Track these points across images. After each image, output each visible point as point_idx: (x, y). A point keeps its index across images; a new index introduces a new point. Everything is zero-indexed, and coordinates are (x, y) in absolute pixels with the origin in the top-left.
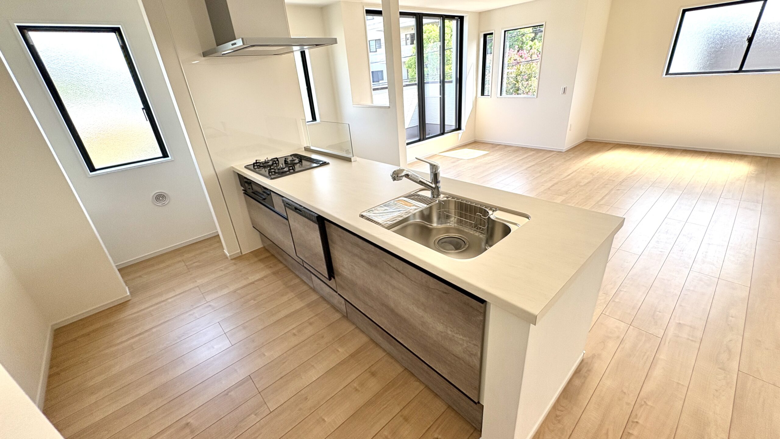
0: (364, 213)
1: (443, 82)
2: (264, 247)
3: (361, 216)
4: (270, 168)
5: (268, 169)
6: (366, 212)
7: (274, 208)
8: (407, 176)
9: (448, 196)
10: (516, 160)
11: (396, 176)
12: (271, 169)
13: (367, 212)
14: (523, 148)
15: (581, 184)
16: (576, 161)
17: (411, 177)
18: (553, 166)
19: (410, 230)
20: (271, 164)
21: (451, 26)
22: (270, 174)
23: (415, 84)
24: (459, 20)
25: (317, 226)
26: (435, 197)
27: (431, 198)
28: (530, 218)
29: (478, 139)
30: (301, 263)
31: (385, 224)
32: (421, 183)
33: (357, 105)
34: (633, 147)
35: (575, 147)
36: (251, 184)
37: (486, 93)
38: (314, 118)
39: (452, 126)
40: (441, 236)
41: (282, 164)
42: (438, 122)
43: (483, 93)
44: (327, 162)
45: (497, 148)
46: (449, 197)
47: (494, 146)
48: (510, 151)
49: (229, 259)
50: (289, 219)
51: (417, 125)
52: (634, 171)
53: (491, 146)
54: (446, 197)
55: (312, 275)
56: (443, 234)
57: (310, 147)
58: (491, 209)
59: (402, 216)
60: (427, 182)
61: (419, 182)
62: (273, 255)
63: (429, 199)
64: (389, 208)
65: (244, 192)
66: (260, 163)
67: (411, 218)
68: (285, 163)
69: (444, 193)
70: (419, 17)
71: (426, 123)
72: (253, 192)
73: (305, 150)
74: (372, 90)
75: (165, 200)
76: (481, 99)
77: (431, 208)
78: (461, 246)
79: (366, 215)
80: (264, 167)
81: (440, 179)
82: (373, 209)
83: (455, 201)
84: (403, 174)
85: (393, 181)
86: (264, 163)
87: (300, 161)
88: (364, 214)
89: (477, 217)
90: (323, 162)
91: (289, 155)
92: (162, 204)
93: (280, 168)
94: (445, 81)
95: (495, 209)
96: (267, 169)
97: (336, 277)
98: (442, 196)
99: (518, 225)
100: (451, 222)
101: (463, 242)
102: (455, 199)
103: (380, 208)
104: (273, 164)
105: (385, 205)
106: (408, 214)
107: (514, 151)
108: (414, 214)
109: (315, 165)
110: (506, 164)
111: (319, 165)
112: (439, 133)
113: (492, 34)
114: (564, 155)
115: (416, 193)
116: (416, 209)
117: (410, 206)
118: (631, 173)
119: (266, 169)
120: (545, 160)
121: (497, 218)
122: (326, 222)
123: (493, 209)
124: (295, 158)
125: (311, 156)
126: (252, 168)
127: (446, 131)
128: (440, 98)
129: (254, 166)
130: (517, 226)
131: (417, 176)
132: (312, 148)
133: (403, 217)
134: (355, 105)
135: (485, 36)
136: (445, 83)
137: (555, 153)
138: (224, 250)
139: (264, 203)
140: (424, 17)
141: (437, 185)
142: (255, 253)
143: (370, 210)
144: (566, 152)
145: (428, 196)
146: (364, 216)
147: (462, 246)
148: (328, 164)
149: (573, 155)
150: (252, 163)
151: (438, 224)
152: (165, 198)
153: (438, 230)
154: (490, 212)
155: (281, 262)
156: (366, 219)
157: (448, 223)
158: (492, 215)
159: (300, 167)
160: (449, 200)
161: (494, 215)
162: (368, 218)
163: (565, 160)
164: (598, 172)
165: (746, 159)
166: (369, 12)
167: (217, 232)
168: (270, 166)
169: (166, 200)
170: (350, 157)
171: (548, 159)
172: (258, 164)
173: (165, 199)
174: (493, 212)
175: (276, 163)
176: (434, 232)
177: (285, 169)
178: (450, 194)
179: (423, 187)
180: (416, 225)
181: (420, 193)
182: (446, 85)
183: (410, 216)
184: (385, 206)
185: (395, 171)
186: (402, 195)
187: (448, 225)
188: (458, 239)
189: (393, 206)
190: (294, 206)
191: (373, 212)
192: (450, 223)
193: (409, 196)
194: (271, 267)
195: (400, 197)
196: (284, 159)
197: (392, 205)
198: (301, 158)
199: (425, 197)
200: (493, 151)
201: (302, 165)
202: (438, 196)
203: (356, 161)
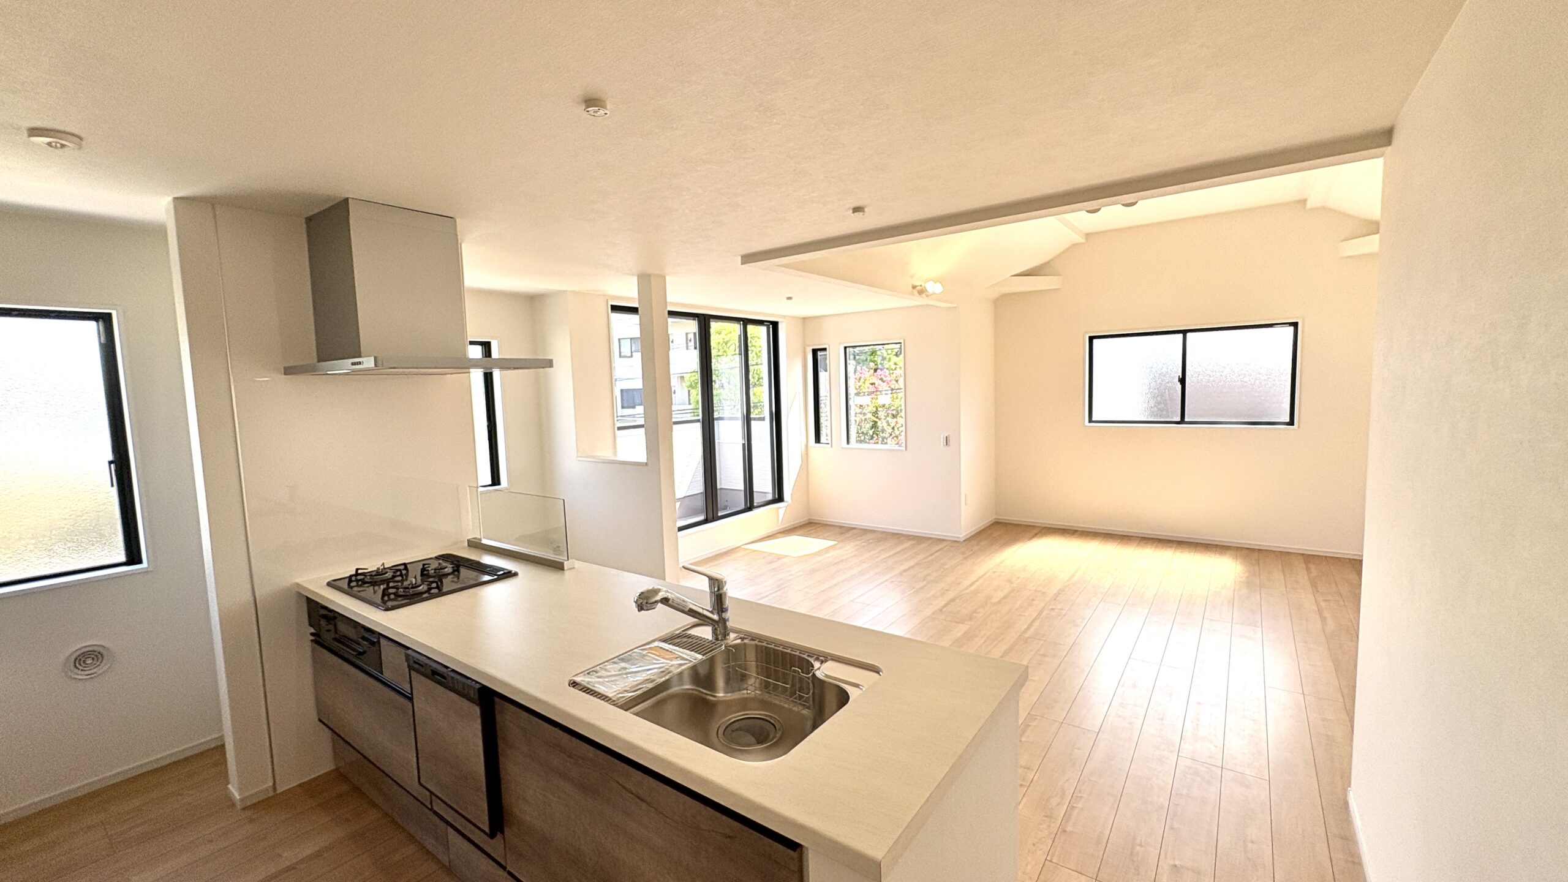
0: (580, 677)
1: (748, 420)
2: (337, 770)
3: (572, 684)
4: (388, 585)
5: (382, 587)
6: (582, 674)
7: (382, 674)
8: (665, 601)
9: (743, 636)
10: (883, 556)
11: (645, 602)
12: (388, 588)
13: (585, 675)
14: (894, 534)
15: (994, 600)
16: (983, 557)
17: (672, 603)
18: (946, 567)
19: (671, 709)
20: (390, 577)
21: (759, 336)
22: (386, 598)
23: (698, 421)
24: (771, 326)
25: (477, 710)
26: (720, 639)
27: (711, 641)
28: (882, 672)
29: (816, 518)
30: (426, 804)
31: (618, 699)
32: (692, 613)
33: (585, 457)
34: (1068, 533)
35: (980, 532)
36: (337, 621)
37: (823, 439)
38: (496, 480)
39: (767, 495)
40: (733, 716)
41: (415, 578)
42: (740, 485)
43: (818, 439)
44: (513, 572)
45: (847, 535)
46: (746, 637)
47: (844, 531)
48: (871, 541)
49: (239, 807)
50: (415, 701)
51: (702, 491)
52: (1074, 575)
53: (837, 530)
54: (740, 638)
55: (450, 830)
56: (738, 712)
57: (481, 540)
58: (817, 659)
59: (653, 681)
60: (704, 611)
61: (689, 611)
62: (357, 789)
63: (708, 643)
64: (629, 664)
65: (313, 638)
66: (364, 575)
67: (675, 681)
68: (422, 575)
69: (735, 631)
70: (704, 321)
71: (718, 487)
72: (335, 639)
73: (469, 545)
74: (616, 429)
75: (98, 663)
76: (815, 448)
77: (712, 660)
78: (768, 735)
79: (584, 681)
80: (374, 584)
81: (727, 603)
82: (598, 667)
83: (756, 645)
84: (658, 598)
85: (639, 611)
86: (375, 575)
87: (456, 570)
88: (578, 679)
89: (793, 675)
90: (506, 571)
91: (433, 556)
92: (87, 675)
93: (410, 587)
94: (750, 418)
95: (824, 658)
96: (380, 588)
97: (506, 830)
98: (732, 636)
99: (861, 687)
100: (750, 688)
101: (773, 727)
102: (756, 642)
103: (611, 666)
104: (394, 577)
105: (623, 658)
106: (666, 675)
107: (879, 540)
108: (680, 674)
109: (487, 578)
110: (865, 566)
111: (496, 577)
112: (742, 507)
113: (825, 349)
114: (964, 547)
115: (684, 633)
116: (681, 665)
117: (671, 660)
118: (1070, 579)
119: (376, 588)
120: (933, 557)
121: (827, 676)
122: (497, 700)
123: (821, 658)
124: (444, 564)
125: (480, 558)
126: (346, 586)
127: (755, 504)
128: (744, 445)
129: (350, 581)
130: (859, 688)
131: (684, 601)
132: (485, 541)
133: (656, 682)
134: (581, 457)
135: (815, 352)
136: (750, 420)
137: (948, 542)
138: (230, 786)
139: (358, 662)
140: (711, 320)
141: (723, 616)
142: (310, 788)
143: (593, 671)
144: (966, 542)
145: (706, 638)
146: (577, 684)
147: (771, 736)
148: (516, 574)
149: (976, 548)
150: (348, 575)
151: (726, 692)
152: (102, 657)
153: (728, 704)
154: (817, 665)
155: (374, 805)
156: (580, 690)
157: (744, 689)
158: (818, 671)
159: (453, 581)
160: (745, 644)
161: (824, 671)
162: (586, 687)
163: (965, 556)
164: (1018, 578)
165: (1229, 552)
166: (615, 308)
167: (222, 737)
168: (387, 581)
169: (102, 664)
170: (562, 561)
171: (937, 554)
172: (359, 577)
173: (100, 661)
174: (821, 664)
175: (401, 575)
176: (720, 709)
177: (421, 588)
178: (746, 631)
179: (696, 620)
180: (685, 696)
181: (693, 632)
182: (753, 423)
183: (668, 680)
184: (623, 660)
185: (642, 593)
186: (657, 636)
187: (743, 694)
188: (764, 722)
189: (638, 659)
190: (430, 666)
191: (598, 674)
192: (747, 690)
193: (669, 639)
194: (347, 820)
195: (654, 641)
196: (421, 567)
197: (637, 657)
198: (458, 563)
199: (700, 640)
200: (842, 541)
201: (458, 579)
202: (725, 637)
203: (574, 568)
